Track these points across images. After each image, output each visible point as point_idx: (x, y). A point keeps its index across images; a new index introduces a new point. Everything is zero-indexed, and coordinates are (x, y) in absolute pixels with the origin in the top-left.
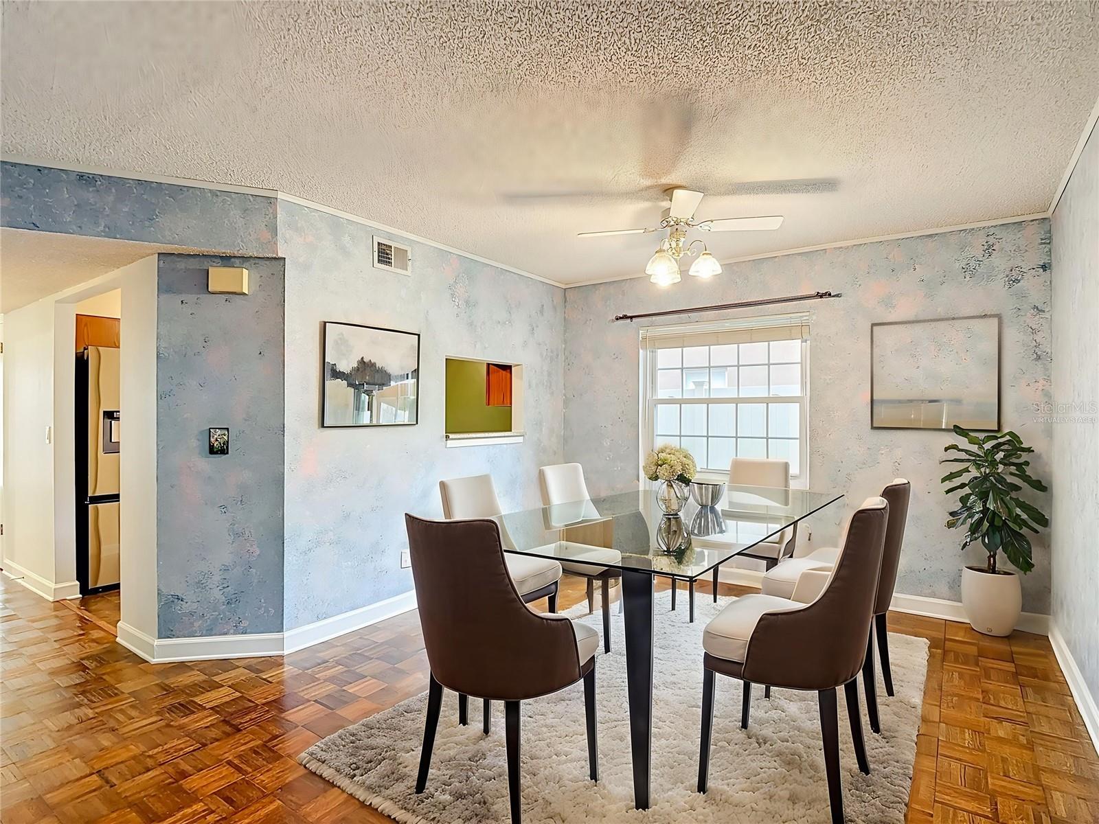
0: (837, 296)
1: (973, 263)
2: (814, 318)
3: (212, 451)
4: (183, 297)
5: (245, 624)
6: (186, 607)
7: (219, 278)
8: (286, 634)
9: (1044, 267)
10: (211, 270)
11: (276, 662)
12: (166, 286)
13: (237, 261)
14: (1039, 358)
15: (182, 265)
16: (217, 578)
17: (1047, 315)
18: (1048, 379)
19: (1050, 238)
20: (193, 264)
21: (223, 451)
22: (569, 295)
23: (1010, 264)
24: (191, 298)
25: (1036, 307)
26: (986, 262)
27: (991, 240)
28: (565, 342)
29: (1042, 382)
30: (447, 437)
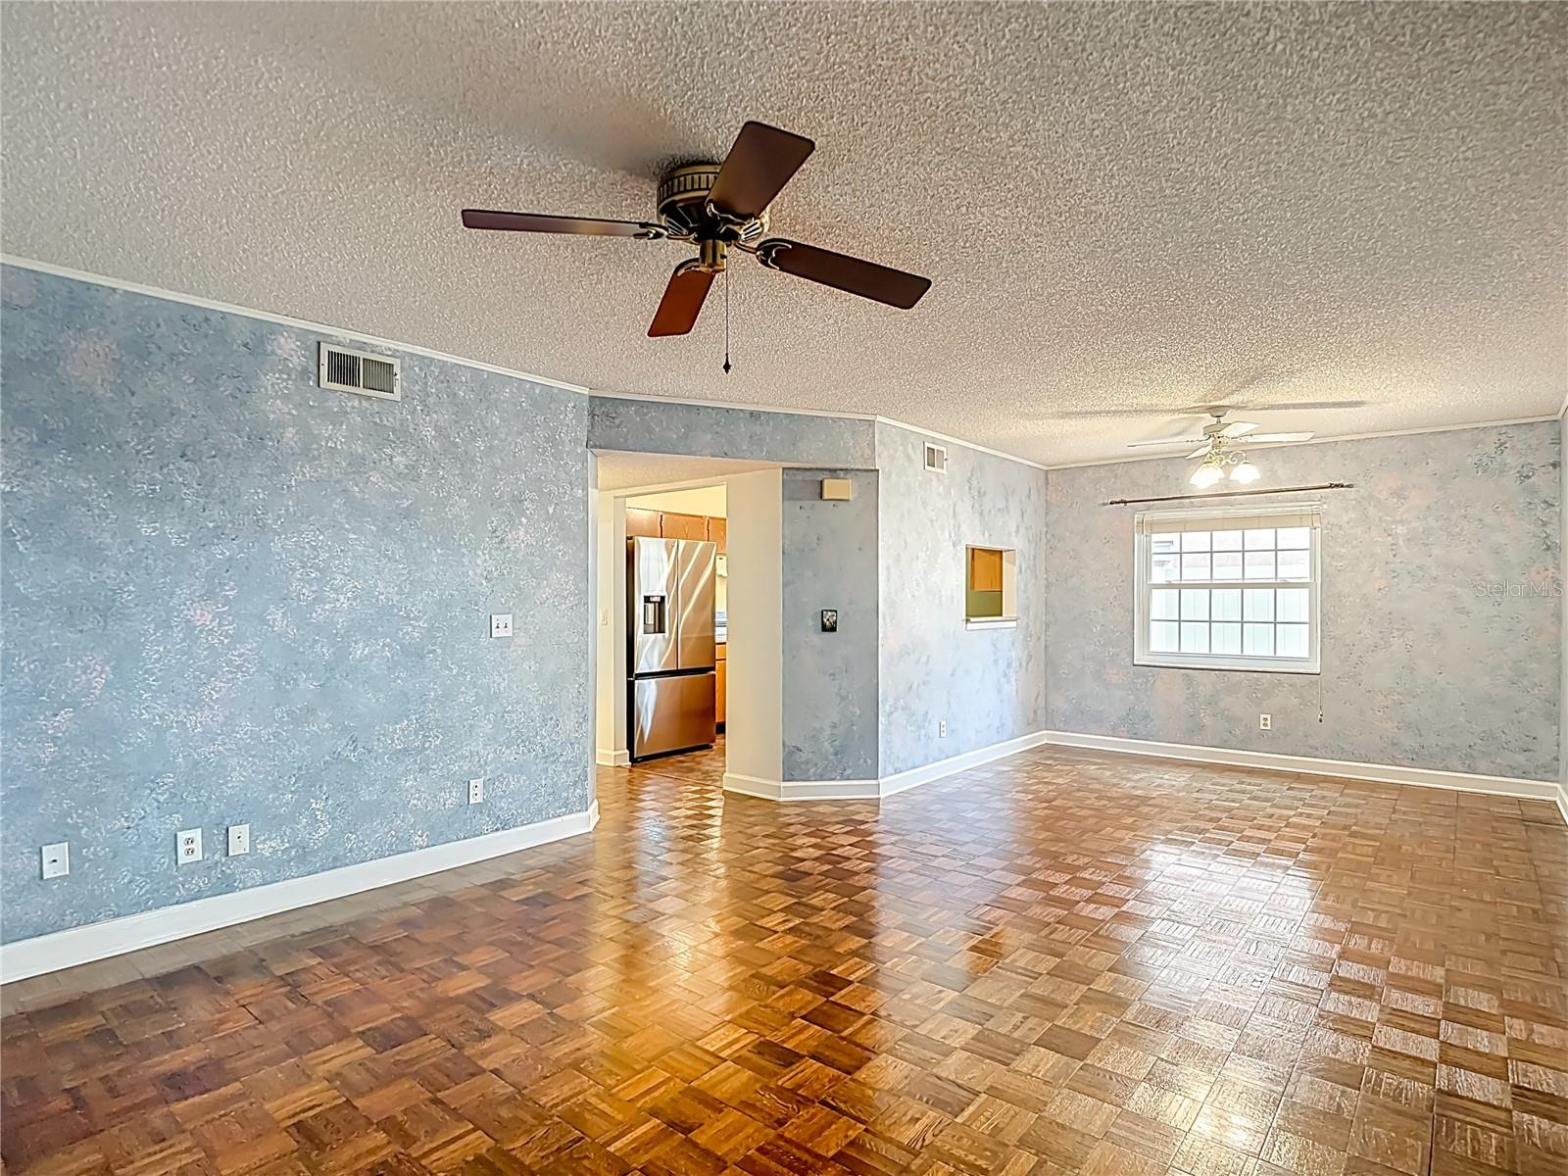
0: (1348, 486)
1: (1485, 460)
2: (1325, 506)
3: (825, 629)
4: (801, 503)
5: (849, 771)
6: (803, 756)
7: (832, 487)
8: (881, 781)
9: (1554, 465)
10: (826, 482)
11: (875, 804)
12: (789, 496)
13: (842, 474)
14: (1549, 548)
15: (800, 477)
16: (827, 732)
17: (1557, 509)
18: (1558, 567)
19: (1560, 438)
20: (808, 476)
21: (833, 629)
22: (1052, 477)
23: (1522, 460)
24: (807, 504)
25: (1545, 502)
26: (1499, 459)
27: (1503, 438)
28: (1047, 525)
29: (1551, 570)
30: (967, 621)
